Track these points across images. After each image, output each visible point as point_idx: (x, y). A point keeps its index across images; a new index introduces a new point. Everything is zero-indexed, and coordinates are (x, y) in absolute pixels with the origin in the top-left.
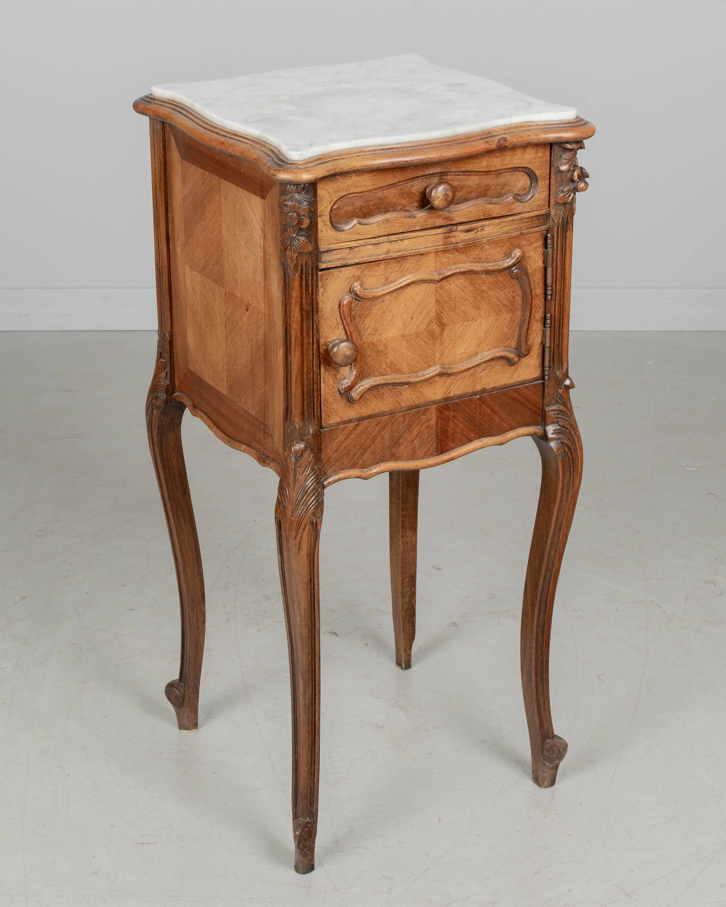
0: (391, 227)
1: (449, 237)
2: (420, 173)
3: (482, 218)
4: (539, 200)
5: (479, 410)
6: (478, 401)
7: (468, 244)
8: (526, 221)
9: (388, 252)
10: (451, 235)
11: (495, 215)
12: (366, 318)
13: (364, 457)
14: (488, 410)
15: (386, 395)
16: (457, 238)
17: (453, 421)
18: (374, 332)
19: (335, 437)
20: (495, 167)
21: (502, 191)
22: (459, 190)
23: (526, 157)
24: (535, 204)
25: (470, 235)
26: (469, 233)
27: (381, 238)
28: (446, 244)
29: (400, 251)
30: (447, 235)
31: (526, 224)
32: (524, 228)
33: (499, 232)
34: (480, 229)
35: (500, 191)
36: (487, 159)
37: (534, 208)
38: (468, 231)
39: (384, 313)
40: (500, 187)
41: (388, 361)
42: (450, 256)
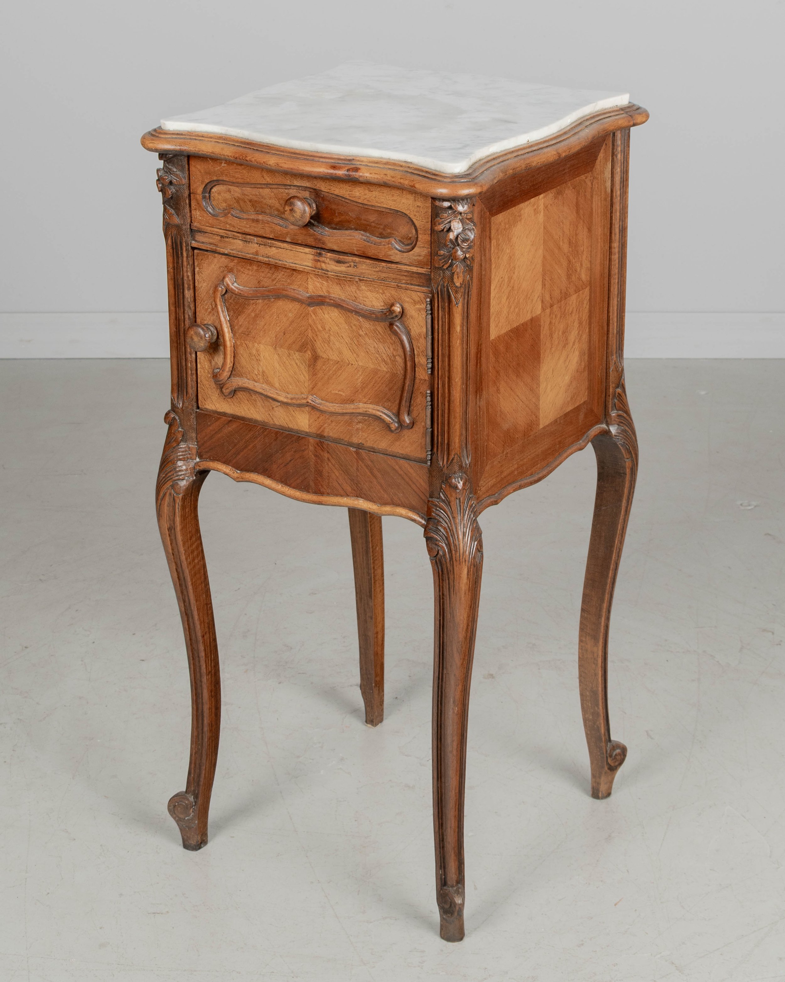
0: (261, 228)
1: (319, 261)
2: (289, 182)
3: (356, 253)
4: (420, 256)
5: (356, 464)
6: (355, 455)
7: (337, 276)
8: (405, 274)
9: (257, 253)
10: (321, 259)
11: (370, 254)
12: (239, 315)
13: (238, 458)
14: (367, 471)
15: (259, 404)
16: (328, 266)
17: (328, 465)
18: (247, 333)
19: (209, 423)
20: (368, 201)
21: (384, 232)
22: (337, 214)
23: (403, 201)
24: (416, 258)
25: (342, 268)
26: (340, 265)
27: (249, 237)
28: (316, 268)
29: (268, 258)
30: (317, 258)
31: (405, 278)
32: (404, 281)
33: (374, 275)
34: (352, 264)
35: (381, 231)
36: (359, 189)
37: (414, 263)
38: (339, 262)
39: (256, 316)
40: (382, 227)
41: (261, 369)
42: (324, 282)
